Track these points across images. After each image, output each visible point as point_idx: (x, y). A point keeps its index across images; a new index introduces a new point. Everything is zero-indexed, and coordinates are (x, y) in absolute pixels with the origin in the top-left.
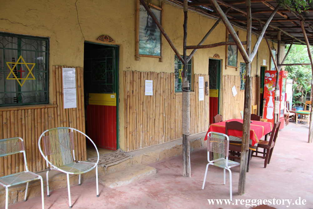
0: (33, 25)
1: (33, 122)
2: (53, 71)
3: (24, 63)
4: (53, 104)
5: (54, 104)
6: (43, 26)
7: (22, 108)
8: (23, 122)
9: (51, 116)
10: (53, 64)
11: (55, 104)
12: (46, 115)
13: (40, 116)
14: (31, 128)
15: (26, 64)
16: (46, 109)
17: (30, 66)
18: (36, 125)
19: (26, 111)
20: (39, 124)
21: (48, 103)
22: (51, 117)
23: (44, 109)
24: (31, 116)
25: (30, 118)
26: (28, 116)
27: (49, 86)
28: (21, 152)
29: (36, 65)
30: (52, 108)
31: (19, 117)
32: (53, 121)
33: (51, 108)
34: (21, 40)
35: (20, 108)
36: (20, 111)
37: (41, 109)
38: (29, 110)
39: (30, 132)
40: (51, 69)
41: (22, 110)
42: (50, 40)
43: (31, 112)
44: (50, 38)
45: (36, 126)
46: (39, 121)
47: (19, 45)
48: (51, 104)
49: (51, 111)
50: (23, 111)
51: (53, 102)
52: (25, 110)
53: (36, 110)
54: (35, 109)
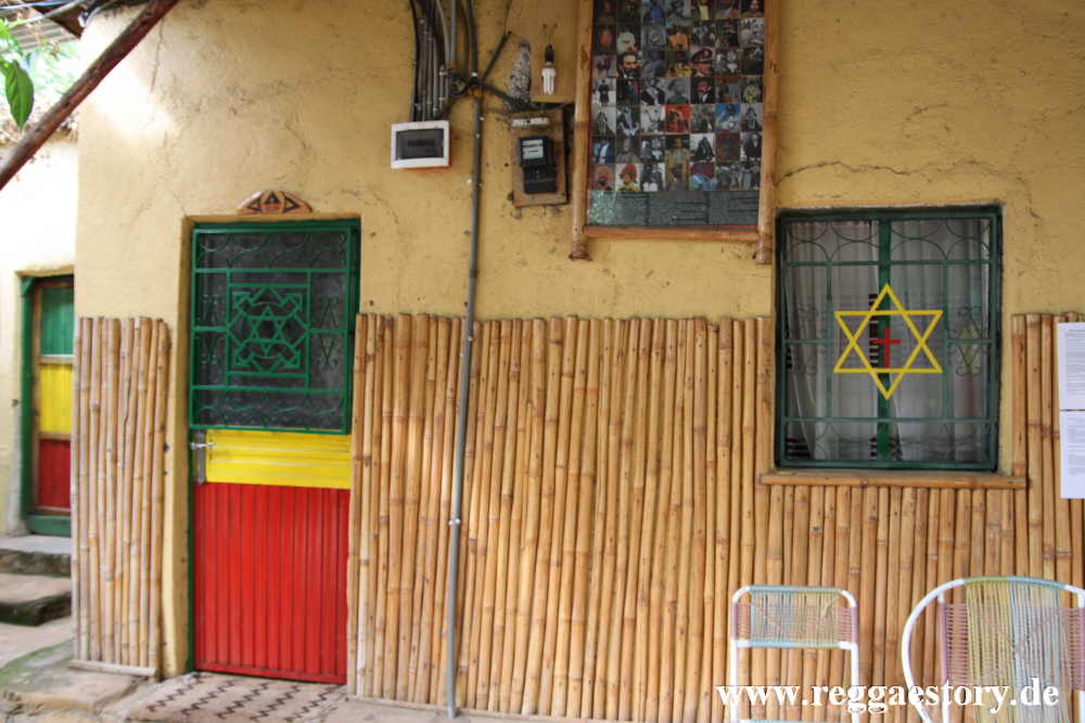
0: (930, 164)
1: (918, 539)
2: (1013, 338)
3: (898, 311)
4: (1010, 474)
5: (1013, 474)
6: (972, 162)
7: (880, 481)
8: (882, 534)
9: (1000, 526)
10: (1017, 311)
11: (1018, 472)
12: (977, 518)
13: (952, 521)
14: (909, 560)
15: (905, 314)
16: (978, 495)
17: (922, 323)
18: (931, 550)
19: (895, 493)
20: (943, 551)
21: (995, 469)
22: (996, 529)
23: (968, 492)
24: (915, 513)
25: (907, 521)
26: (900, 514)
27: (999, 398)
28: (844, 645)
29: (943, 315)
30: (1005, 492)
31: (868, 512)
32: (1006, 549)
33: (1002, 489)
34: (890, 228)
35: (872, 481)
36: (870, 492)
37: (956, 490)
38: (908, 492)
39: (905, 574)
40: (1010, 327)
41: (879, 488)
42: (1005, 212)
43: (916, 498)
44: (1005, 203)
45: (930, 557)
46: (945, 537)
47: (885, 249)
48: (1002, 474)
49: (999, 502)
50: (883, 492)
51: (1013, 465)
52: (889, 488)
53: (934, 493)
54: (929, 489)
